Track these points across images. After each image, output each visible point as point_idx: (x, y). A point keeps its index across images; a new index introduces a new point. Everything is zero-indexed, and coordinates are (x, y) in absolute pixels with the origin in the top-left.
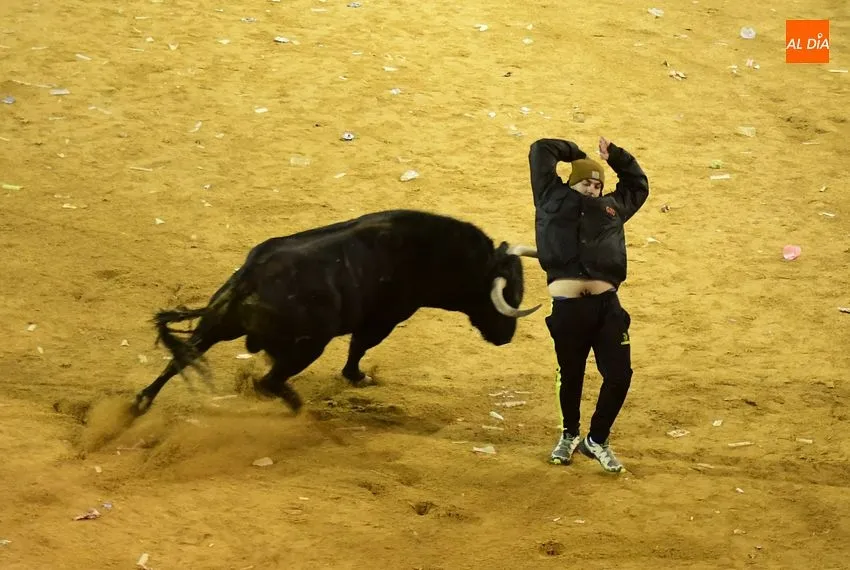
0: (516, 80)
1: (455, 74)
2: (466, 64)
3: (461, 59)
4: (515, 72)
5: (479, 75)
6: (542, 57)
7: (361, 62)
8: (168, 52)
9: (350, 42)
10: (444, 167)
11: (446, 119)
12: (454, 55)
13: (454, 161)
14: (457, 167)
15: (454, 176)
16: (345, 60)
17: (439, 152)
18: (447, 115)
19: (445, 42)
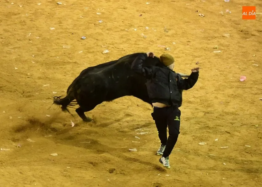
0: (144, 17)
1: (122, 15)
2: (126, 12)
3: (124, 10)
4: (143, 14)
5: (130, 15)
6: (153, 9)
7: (88, 11)
8: (19, 8)
9: (85, 4)
10: (118, 49)
11: (118, 31)
12: (121, 8)
13: (121, 46)
14: (122, 49)
15: (121, 52)
16: (83, 10)
17: (116, 43)
18: (119, 30)
19: (118, 4)
